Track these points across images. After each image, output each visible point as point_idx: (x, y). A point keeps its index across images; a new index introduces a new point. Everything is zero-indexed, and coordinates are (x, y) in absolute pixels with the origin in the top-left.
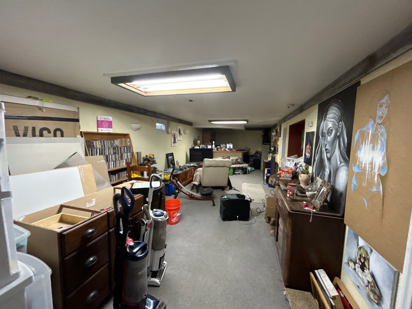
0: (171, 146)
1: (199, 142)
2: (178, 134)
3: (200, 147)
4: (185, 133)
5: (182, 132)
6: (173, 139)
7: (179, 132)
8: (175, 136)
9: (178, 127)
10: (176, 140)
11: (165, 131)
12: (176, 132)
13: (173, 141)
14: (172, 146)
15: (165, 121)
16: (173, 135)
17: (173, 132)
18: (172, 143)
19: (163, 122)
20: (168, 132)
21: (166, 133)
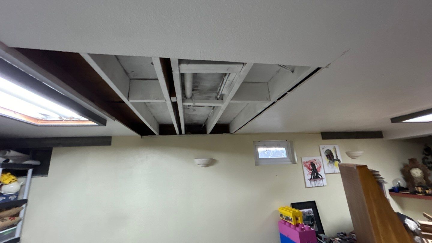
0: (306, 187)
1: (417, 173)
2: (326, 161)
4: (353, 157)
8: (313, 165)
9: (322, 147)
10: (321, 173)
12: (319, 158)
13: (309, 177)
14: (309, 186)
16: (308, 164)
17: (306, 159)
18: (308, 181)
21: (291, 162)
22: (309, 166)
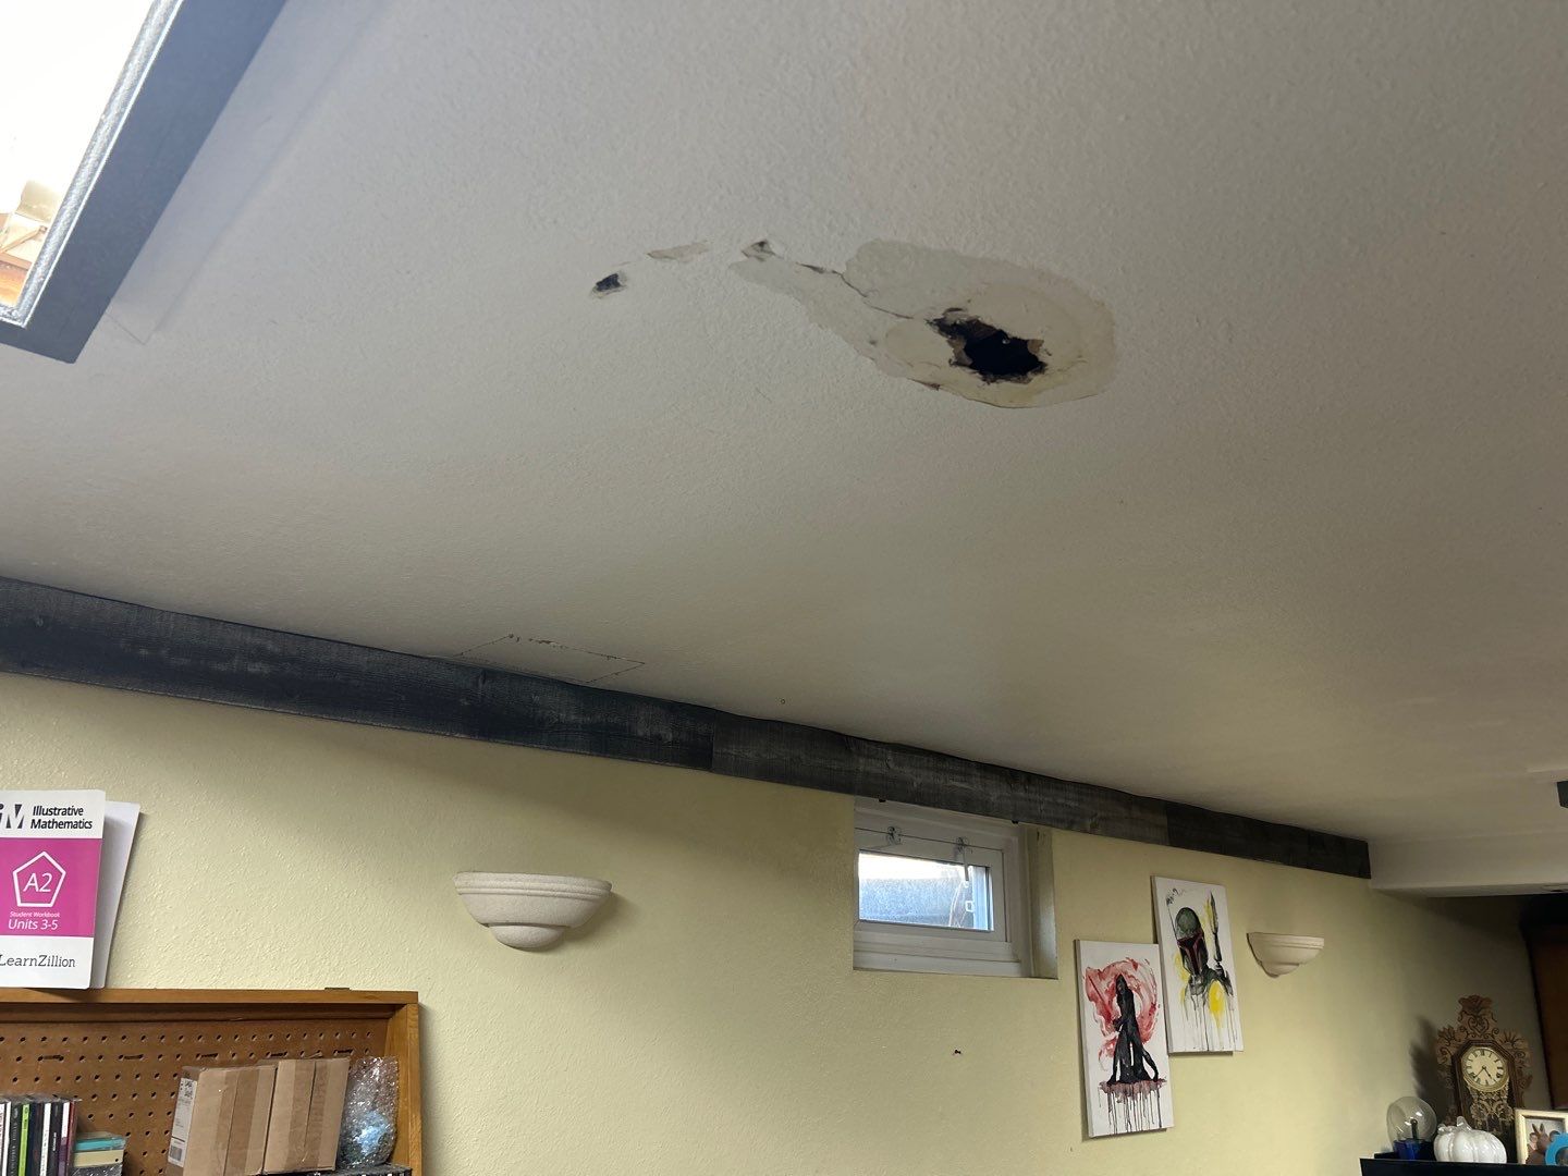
0: (1086, 1134)
1: (1484, 1069)
2: (1178, 974)
3: (1509, 1140)
4: (1271, 966)
5: (1228, 948)
6: (1099, 1036)
7: (1193, 947)
8: (1125, 994)
9: (1163, 887)
11: (1003, 949)
12: (1146, 953)
13: (1102, 1068)
14: (1101, 1123)
15: (994, 832)
16: (1105, 985)
17: (1097, 956)
18: (1098, 1098)
19: (961, 844)
20: (1033, 962)
21: (1013, 968)
22: (1106, 998)
